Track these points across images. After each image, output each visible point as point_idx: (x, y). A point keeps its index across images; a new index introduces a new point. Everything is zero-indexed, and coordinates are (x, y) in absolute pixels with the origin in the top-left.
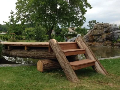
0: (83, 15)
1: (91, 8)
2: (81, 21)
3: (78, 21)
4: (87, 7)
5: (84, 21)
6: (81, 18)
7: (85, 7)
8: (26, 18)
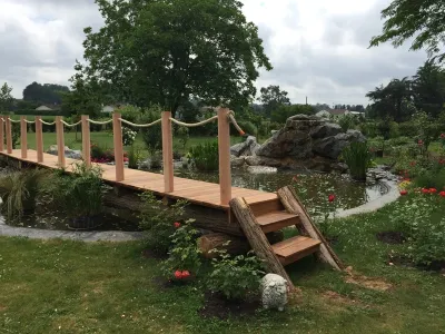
0: (248, 81)
1: (269, 67)
2: (246, 94)
3: (238, 94)
4: (261, 65)
5: (251, 96)
6: (246, 89)
7: (256, 64)
8: (109, 81)
